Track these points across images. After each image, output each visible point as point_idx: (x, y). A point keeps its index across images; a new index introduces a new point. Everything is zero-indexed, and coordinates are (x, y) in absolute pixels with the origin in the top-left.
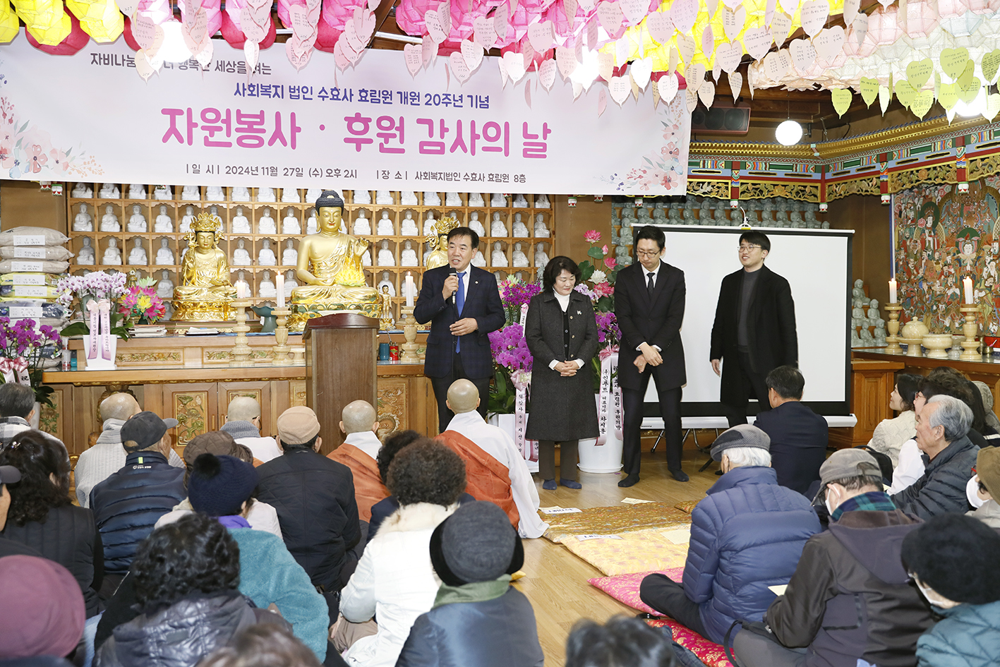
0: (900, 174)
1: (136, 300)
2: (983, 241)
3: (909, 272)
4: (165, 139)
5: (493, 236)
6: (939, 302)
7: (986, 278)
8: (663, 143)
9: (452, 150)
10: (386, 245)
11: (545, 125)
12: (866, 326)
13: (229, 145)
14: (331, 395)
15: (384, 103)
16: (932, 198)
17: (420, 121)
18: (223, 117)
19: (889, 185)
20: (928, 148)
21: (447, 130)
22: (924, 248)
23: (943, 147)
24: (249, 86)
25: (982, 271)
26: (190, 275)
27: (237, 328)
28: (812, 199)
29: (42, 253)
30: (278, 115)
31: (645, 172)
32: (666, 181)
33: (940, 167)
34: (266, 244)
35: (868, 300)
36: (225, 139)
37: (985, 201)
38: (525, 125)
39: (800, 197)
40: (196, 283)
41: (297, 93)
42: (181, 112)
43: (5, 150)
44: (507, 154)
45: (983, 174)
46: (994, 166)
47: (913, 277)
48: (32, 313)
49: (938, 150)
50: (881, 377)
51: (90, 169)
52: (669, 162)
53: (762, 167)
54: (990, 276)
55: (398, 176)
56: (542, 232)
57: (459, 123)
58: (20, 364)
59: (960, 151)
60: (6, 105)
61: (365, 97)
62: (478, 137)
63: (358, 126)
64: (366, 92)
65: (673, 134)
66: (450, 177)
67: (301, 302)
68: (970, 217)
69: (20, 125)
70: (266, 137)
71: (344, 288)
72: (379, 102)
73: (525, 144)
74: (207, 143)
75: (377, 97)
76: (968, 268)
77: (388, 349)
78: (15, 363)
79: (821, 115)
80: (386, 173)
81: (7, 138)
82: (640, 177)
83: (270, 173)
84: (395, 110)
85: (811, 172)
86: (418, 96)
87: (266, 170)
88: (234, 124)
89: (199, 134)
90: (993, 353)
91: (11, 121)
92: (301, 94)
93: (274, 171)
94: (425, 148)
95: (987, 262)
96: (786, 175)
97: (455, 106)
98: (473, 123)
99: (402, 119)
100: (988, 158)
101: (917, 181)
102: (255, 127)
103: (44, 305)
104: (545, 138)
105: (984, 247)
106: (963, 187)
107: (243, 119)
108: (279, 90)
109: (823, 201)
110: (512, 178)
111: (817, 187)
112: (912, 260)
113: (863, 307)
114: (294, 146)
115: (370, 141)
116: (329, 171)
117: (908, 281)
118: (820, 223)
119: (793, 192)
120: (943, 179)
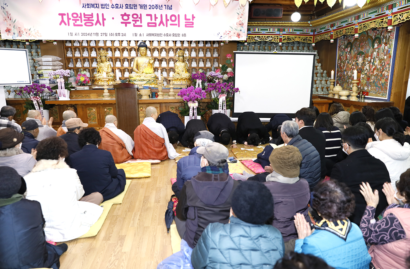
0: (337, 32)
1: (80, 78)
2: (366, 56)
3: (341, 68)
4: (60, 24)
5: (199, 56)
6: (349, 79)
7: (365, 70)
8: (238, 21)
9: (159, 25)
10: (164, 60)
11: (193, 15)
12: (325, 87)
13: (82, 25)
14: (123, 110)
15: (134, 9)
16: (350, 41)
17: (147, 15)
18: (79, 16)
19: (333, 36)
20: (346, 21)
21: (157, 18)
22: (346, 59)
23: (351, 21)
24: (87, 4)
25: (364, 67)
26: (99, 70)
27: (104, 87)
28: (309, 42)
29: (51, 63)
30: (98, 14)
31: (230, 32)
32: (238, 35)
33: (350, 28)
34: (126, 60)
35: (328, 78)
36: (80, 24)
37: (368, 41)
38: (185, 15)
39: (305, 41)
40: (101, 73)
41: (104, 6)
42: (65, 14)
43: (10, 29)
44: (179, 26)
45: (363, 30)
46: (368, 27)
47: (342, 70)
48: (46, 82)
49: (350, 21)
50: (324, 105)
51: (37, 35)
52: (240, 28)
53: (291, 30)
54: (366, 69)
55: (140, 35)
56: (216, 55)
57: (161, 15)
58: (38, 98)
59: (356, 22)
60: (8, 14)
61: (127, 7)
62: (168, 20)
63: (126, 18)
64: (128, 5)
65: (241, 17)
66: (159, 35)
67: (131, 78)
68: (362, 48)
69: (14, 21)
70: (94, 22)
71: (145, 74)
72: (132, 9)
73: (186, 22)
74: (75, 25)
75: (132, 7)
76: (360, 66)
77: (155, 94)
78: (36, 98)
79: (315, 11)
80: (136, 34)
81: (10, 25)
82: (228, 34)
83: (96, 35)
84: (138, 11)
85: (309, 32)
86: (146, 6)
87: (95, 34)
88: (83, 18)
89: (72, 22)
90: (365, 98)
91: (10, 19)
92: (105, 7)
93: (97, 34)
94: (150, 25)
95: (366, 64)
96: (300, 33)
97: (160, 9)
98: (166, 15)
99: (141, 14)
100: (366, 24)
101: (342, 34)
102: (90, 19)
103: (50, 80)
104: (193, 20)
105: (365, 59)
106: (357, 35)
107: (86, 16)
108: (97, 5)
109: (313, 43)
110: (181, 35)
111: (311, 38)
112: (342, 63)
113: (325, 80)
114: (104, 25)
115: (130, 23)
116: (116, 34)
117: (341, 71)
118: (314, 51)
119: (303, 39)
120: (351, 33)
